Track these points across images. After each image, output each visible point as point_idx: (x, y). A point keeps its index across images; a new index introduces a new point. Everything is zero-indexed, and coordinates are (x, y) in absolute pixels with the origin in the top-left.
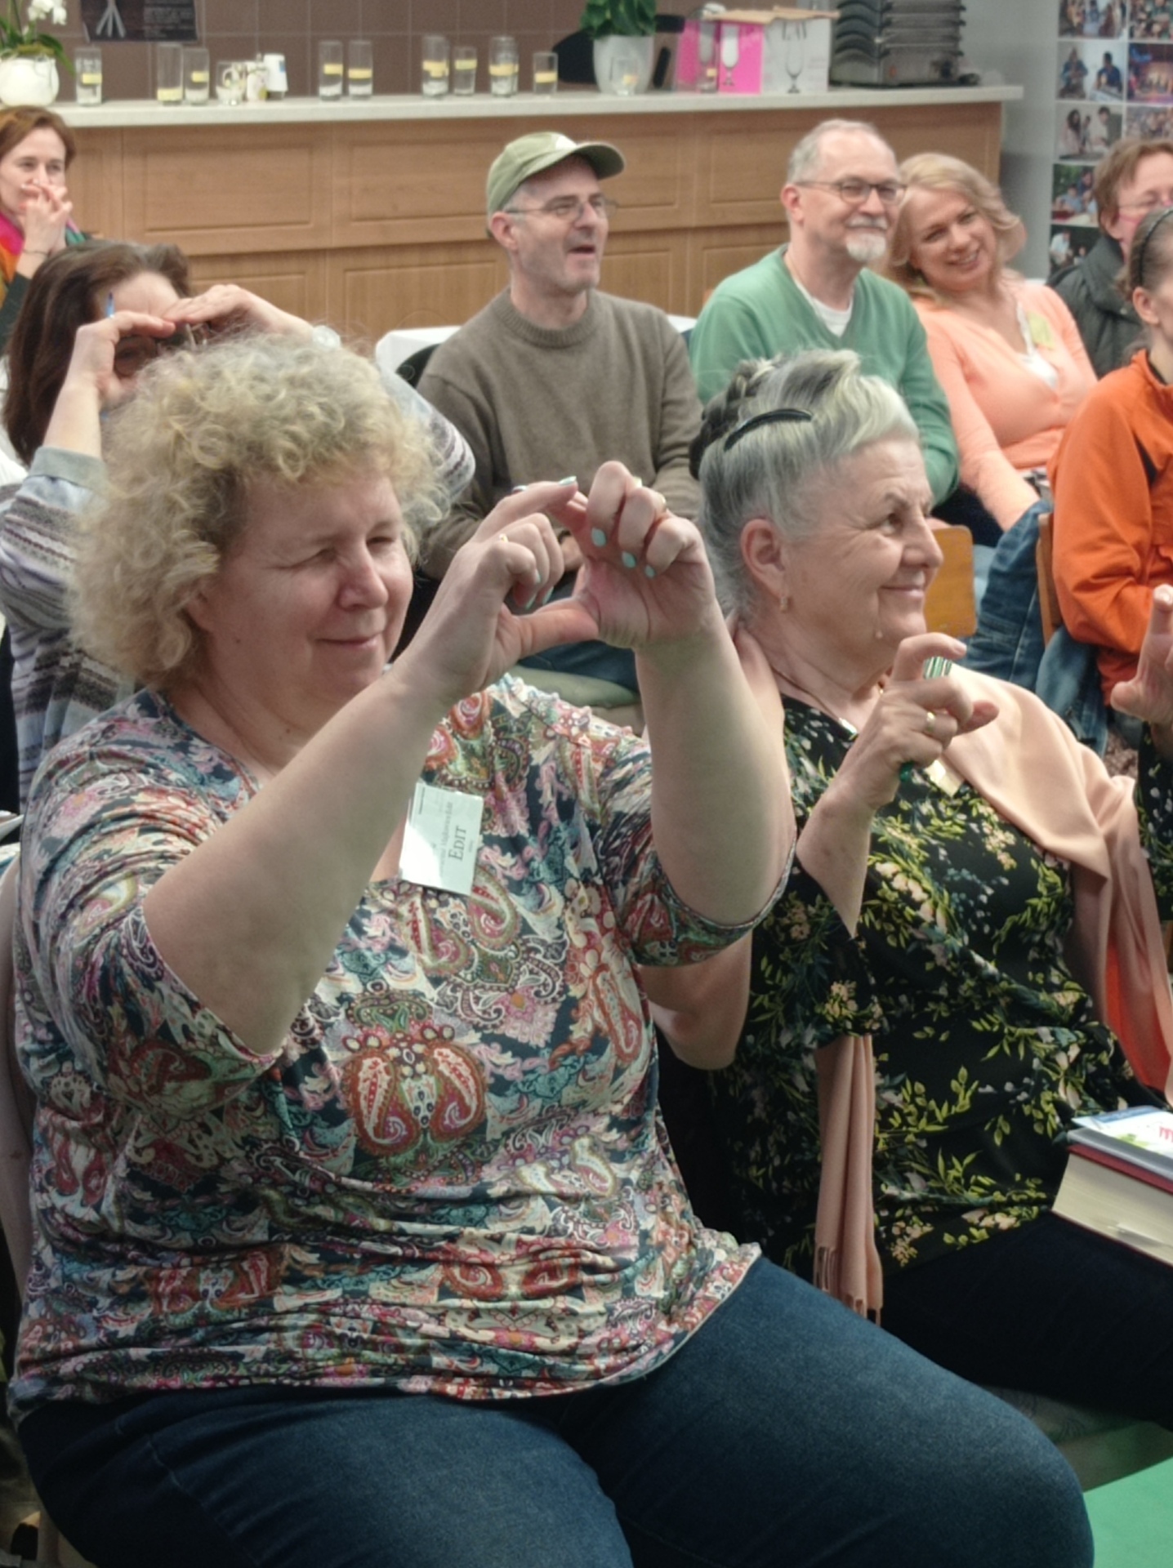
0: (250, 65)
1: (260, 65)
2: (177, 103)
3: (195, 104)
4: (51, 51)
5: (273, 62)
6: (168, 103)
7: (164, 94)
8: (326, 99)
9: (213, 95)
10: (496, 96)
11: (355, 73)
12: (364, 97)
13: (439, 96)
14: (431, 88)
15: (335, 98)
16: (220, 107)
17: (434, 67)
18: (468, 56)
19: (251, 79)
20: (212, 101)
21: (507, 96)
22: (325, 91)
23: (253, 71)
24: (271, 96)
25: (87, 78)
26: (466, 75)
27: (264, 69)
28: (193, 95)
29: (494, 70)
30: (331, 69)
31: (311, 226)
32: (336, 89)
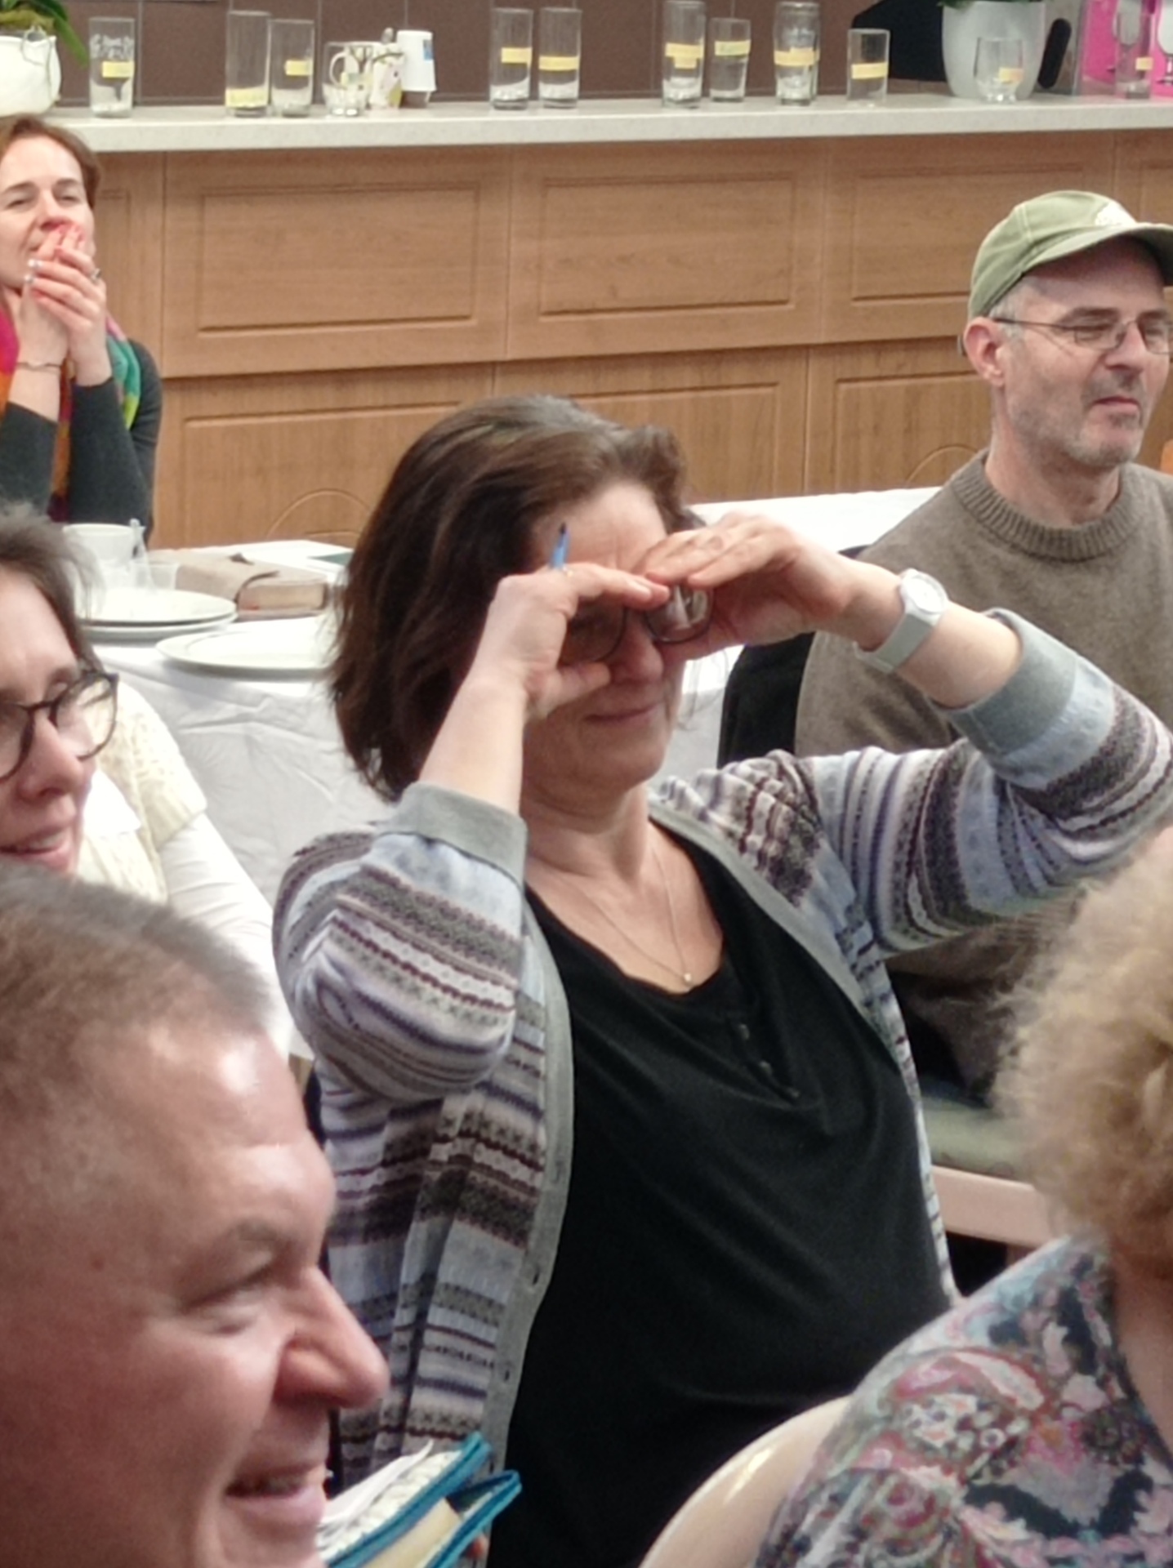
0: (377, 48)
1: (393, 47)
2: (258, 112)
3: (289, 115)
4: (49, 21)
5: (414, 42)
6: (244, 112)
7: (236, 96)
8: (502, 106)
9: (318, 99)
10: (784, 102)
11: (549, 63)
12: (565, 103)
13: (689, 103)
14: (677, 88)
15: (518, 105)
16: (328, 120)
17: (682, 54)
18: (737, 34)
19: (378, 72)
20: (315, 109)
21: (804, 102)
22: (499, 92)
23: (381, 58)
24: (408, 100)
25: (109, 69)
26: (733, 65)
27: (398, 55)
28: (286, 99)
29: (781, 58)
30: (511, 55)
31: (472, 322)
32: (520, 90)
